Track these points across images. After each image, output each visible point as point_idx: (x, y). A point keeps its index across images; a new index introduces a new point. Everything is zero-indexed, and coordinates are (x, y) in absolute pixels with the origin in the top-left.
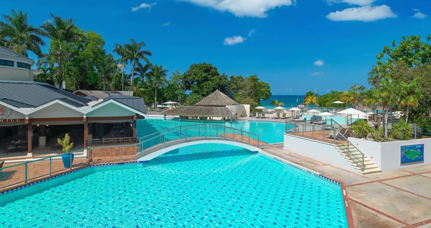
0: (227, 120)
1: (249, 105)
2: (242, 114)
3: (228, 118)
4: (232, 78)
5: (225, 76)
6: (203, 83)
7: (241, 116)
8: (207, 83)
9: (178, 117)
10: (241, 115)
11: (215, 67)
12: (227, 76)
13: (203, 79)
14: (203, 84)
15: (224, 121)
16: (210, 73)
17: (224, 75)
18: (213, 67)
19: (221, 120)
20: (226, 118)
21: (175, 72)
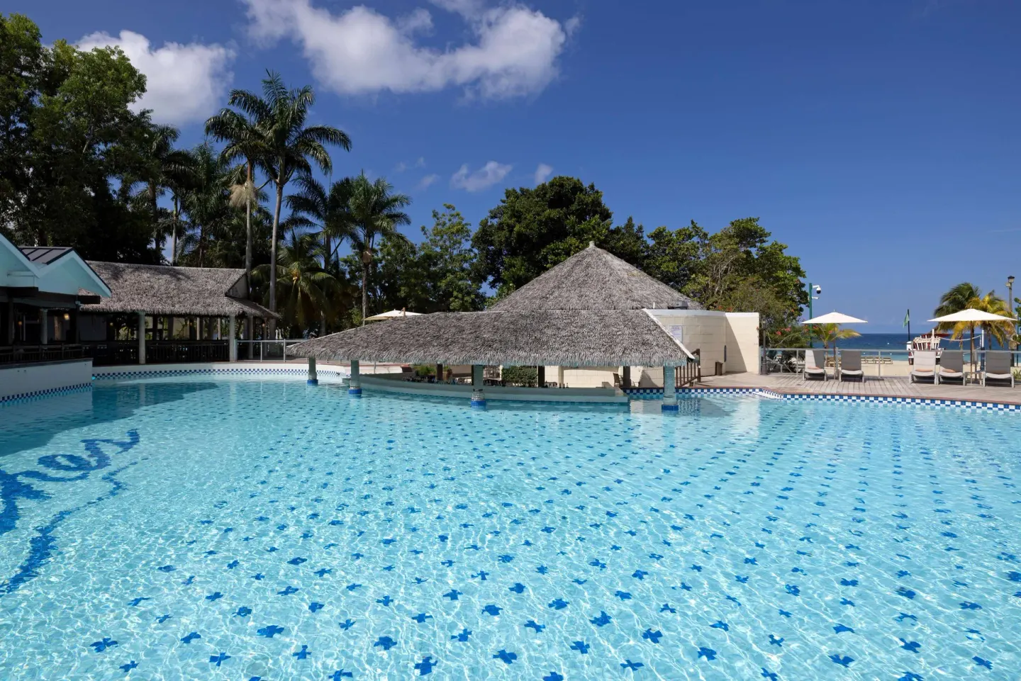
0: (638, 389)
1: (757, 315)
2: (722, 361)
3: (645, 377)
4: (658, 235)
5: (635, 228)
6: (544, 247)
7: (719, 369)
8: (561, 245)
9: (398, 370)
10: (718, 366)
11: (592, 187)
12: (640, 229)
13: (544, 231)
14: (544, 251)
15: (620, 396)
16: (574, 207)
17: (630, 225)
18: (586, 185)
19: (604, 390)
20: (635, 377)
21: (441, 211)
